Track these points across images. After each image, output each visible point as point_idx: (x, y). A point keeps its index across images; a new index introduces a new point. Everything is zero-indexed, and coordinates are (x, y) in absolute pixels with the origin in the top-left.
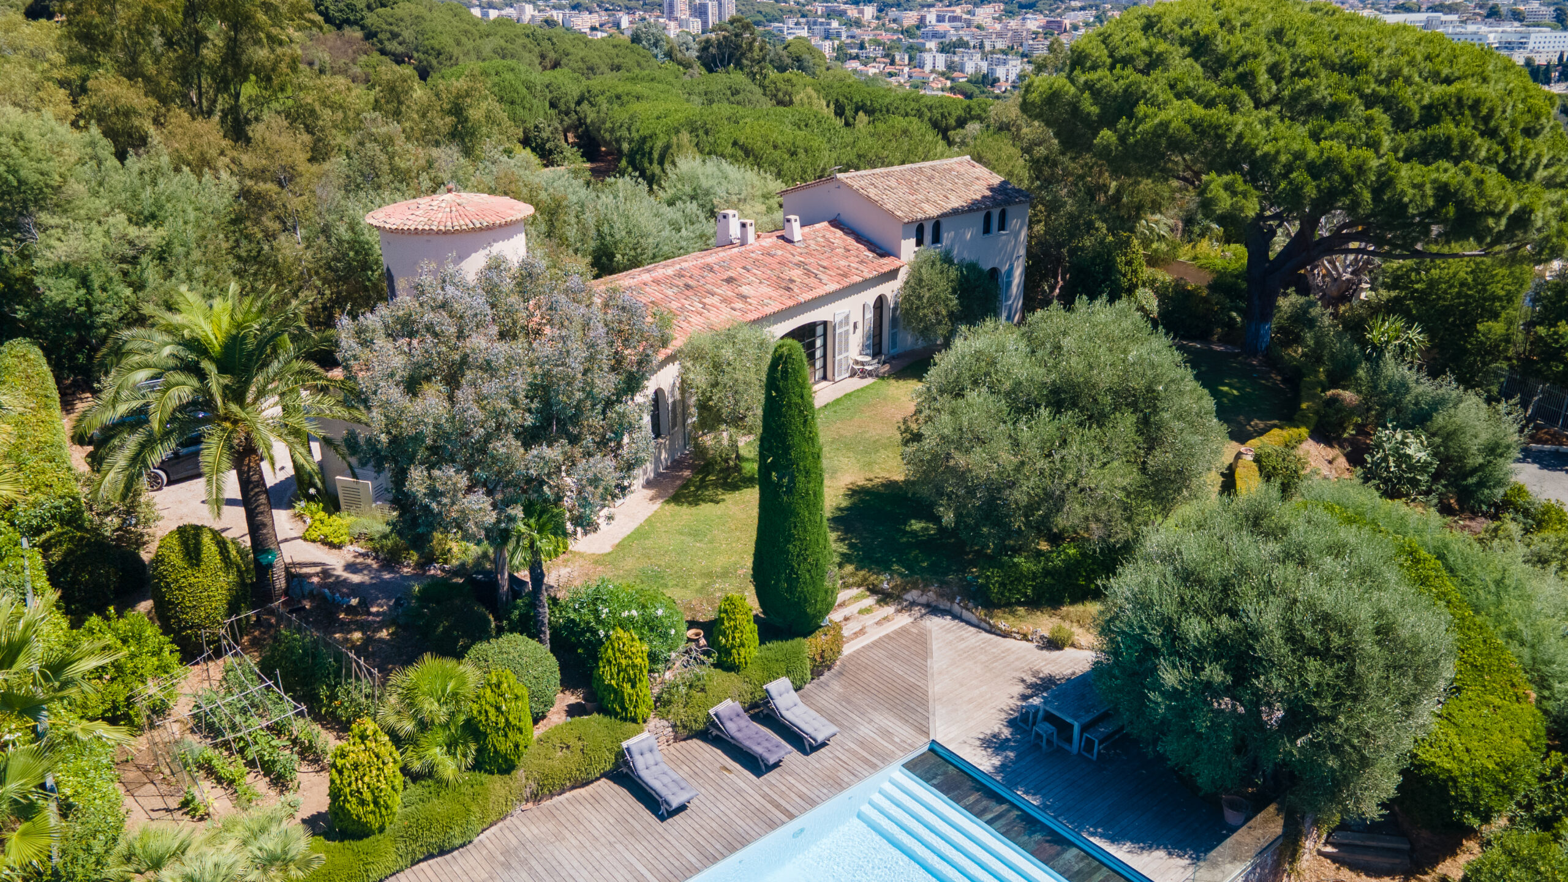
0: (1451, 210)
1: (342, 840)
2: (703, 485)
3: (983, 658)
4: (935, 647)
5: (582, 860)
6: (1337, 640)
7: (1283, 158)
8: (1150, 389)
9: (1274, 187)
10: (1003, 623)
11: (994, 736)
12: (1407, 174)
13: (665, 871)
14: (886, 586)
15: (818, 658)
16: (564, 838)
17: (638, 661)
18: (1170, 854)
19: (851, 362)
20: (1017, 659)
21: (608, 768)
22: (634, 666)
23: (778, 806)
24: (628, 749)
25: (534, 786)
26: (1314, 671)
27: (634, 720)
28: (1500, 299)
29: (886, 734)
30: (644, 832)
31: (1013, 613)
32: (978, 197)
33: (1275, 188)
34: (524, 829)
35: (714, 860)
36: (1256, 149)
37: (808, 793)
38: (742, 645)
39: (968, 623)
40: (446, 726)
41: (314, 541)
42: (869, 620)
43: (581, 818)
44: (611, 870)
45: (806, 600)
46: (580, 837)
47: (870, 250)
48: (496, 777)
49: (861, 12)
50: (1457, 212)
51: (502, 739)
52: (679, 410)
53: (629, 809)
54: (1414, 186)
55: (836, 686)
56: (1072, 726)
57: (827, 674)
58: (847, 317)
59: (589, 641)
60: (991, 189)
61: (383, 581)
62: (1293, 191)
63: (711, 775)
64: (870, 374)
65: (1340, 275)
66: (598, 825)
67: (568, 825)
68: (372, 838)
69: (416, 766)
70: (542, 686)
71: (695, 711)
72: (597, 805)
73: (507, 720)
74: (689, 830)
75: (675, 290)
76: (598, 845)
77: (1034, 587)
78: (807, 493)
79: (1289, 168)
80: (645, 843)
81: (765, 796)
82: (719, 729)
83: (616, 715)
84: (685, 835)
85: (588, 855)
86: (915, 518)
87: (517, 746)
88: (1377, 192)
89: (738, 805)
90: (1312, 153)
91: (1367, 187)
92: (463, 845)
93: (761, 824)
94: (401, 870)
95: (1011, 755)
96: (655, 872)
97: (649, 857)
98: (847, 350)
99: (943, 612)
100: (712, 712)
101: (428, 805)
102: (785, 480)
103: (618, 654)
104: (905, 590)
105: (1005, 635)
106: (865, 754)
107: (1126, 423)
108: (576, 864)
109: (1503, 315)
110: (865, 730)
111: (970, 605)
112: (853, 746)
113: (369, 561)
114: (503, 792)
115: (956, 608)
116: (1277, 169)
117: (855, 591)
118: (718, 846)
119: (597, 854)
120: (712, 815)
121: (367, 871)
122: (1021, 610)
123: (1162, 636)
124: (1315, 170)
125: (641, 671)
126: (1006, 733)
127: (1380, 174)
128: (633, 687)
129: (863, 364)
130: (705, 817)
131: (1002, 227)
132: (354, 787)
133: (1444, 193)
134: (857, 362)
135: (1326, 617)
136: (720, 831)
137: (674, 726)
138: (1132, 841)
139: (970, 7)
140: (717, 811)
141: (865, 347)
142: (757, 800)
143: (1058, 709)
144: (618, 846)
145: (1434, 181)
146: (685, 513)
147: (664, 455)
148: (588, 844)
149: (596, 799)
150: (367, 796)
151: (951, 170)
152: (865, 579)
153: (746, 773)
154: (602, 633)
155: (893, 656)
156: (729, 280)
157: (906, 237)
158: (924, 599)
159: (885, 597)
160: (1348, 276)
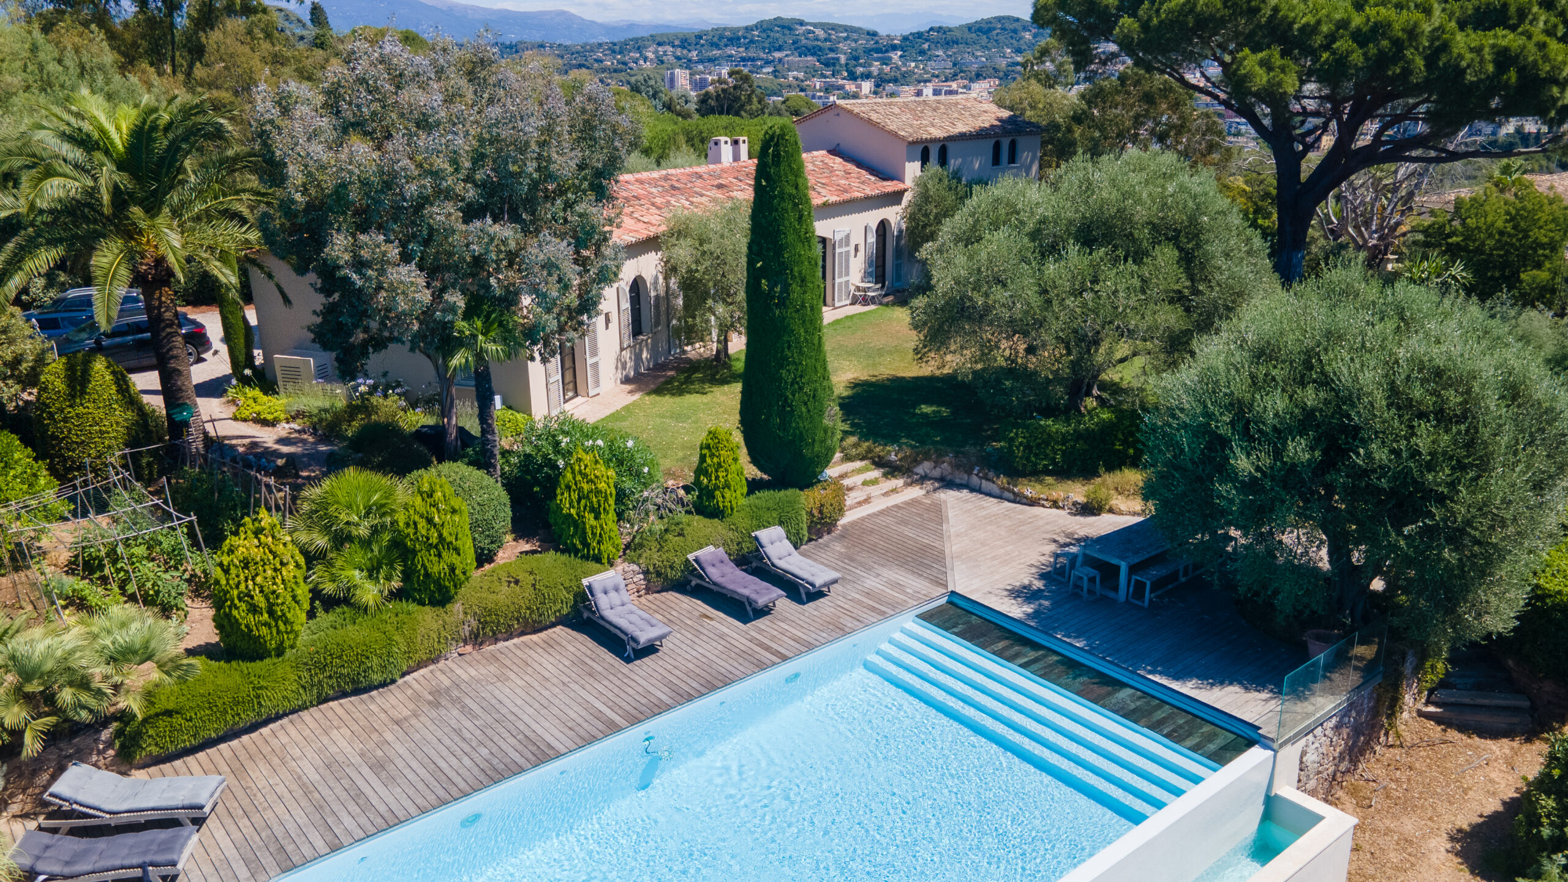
0: (1512, 76)
1: (228, 661)
2: (688, 381)
3: (1008, 523)
4: (950, 515)
5: (528, 699)
6: (1453, 398)
7: (1325, 29)
8: (1193, 220)
9: (1316, 60)
10: (1029, 490)
11: (1025, 587)
12: (1462, 42)
13: (628, 708)
14: (893, 457)
15: (816, 512)
16: (508, 679)
17: (602, 486)
18: (1246, 688)
19: (852, 288)
20: (1047, 524)
21: (565, 611)
22: (598, 492)
23: (768, 649)
24: (590, 587)
25: (474, 623)
26: (1425, 438)
27: (598, 559)
28: (1542, 246)
29: (897, 586)
30: (605, 673)
31: (1041, 482)
32: (987, 125)
33: (1318, 60)
34: (459, 672)
35: (690, 698)
36: (1294, 22)
37: (805, 637)
38: (727, 486)
39: (989, 494)
40: (366, 544)
41: (245, 420)
42: (875, 491)
43: (529, 661)
44: (562, 707)
45: (802, 438)
46: (528, 678)
47: (871, 174)
48: (427, 608)
49: (859, 87)
50: (1519, 78)
51: (434, 559)
52: (663, 309)
53: (589, 653)
54: (1471, 50)
55: (838, 547)
56: (1118, 568)
57: (826, 537)
58: (848, 236)
59: (548, 476)
60: (1000, 120)
61: (318, 452)
62: (1337, 61)
63: (689, 622)
64: (873, 300)
65: (1366, 241)
66: (549, 667)
67: (514, 668)
68: (267, 661)
69: (329, 588)
70: (489, 515)
71: (671, 555)
72: (550, 650)
73: (440, 536)
74: (661, 670)
75: (660, 189)
76: (548, 685)
77: (1064, 452)
78: (803, 306)
79: (1332, 38)
80: (606, 683)
81: (752, 640)
82: (701, 577)
83: (576, 552)
84: (655, 675)
85: (535, 695)
86: (925, 403)
87: (453, 569)
88: (1431, 60)
89: (720, 648)
90: (1357, 20)
91: (1420, 54)
92: (383, 684)
93: (746, 664)
94: (304, 707)
95: (1046, 603)
96: (616, 709)
97: (610, 695)
98: (847, 274)
99: (960, 487)
100: (691, 557)
101: (341, 632)
102: (778, 289)
103: (579, 478)
104: (916, 462)
105: (1033, 502)
106: (871, 603)
107: (1166, 256)
108: (519, 702)
109: (1548, 265)
110: (871, 582)
111: (991, 474)
112: (857, 596)
113: (305, 436)
114: (435, 626)
115: (975, 480)
116: (1318, 40)
117: (858, 464)
118: (695, 685)
119: (546, 693)
120: (688, 657)
121: (258, 697)
122: (1049, 480)
123: (1232, 423)
124: (1361, 38)
125: (606, 500)
126: (1038, 584)
127: (1433, 39)
128: (597, 518)
129: (865, 290)
130: (680, 659)
131: (1012, 159)
132: (242, 587)
133: (1504, 58)
134: (858, 289)
135: (1438, 373)
136: (698, 671)
137: (646, 573)
138: (1199, 677)
139: (966, 82)
140: (694, 653)
141: (866, 275)
142: (742, 643)
143: (1100, 551)
144: (573, 686)
145: (1493, 46)
146: (667, 402)
147: (645, 355)
148: (536, 684)
149: (549, 644)
150: (260, 600)
151: (957, 104)
152: (869, 450)
153: (730, 620)
154: (561, 463)
155: (904, 522)
156: (720, 186)
157: (911, 159)
158: (937, 473)
159: (892, 470)
160: (1374, 242)
